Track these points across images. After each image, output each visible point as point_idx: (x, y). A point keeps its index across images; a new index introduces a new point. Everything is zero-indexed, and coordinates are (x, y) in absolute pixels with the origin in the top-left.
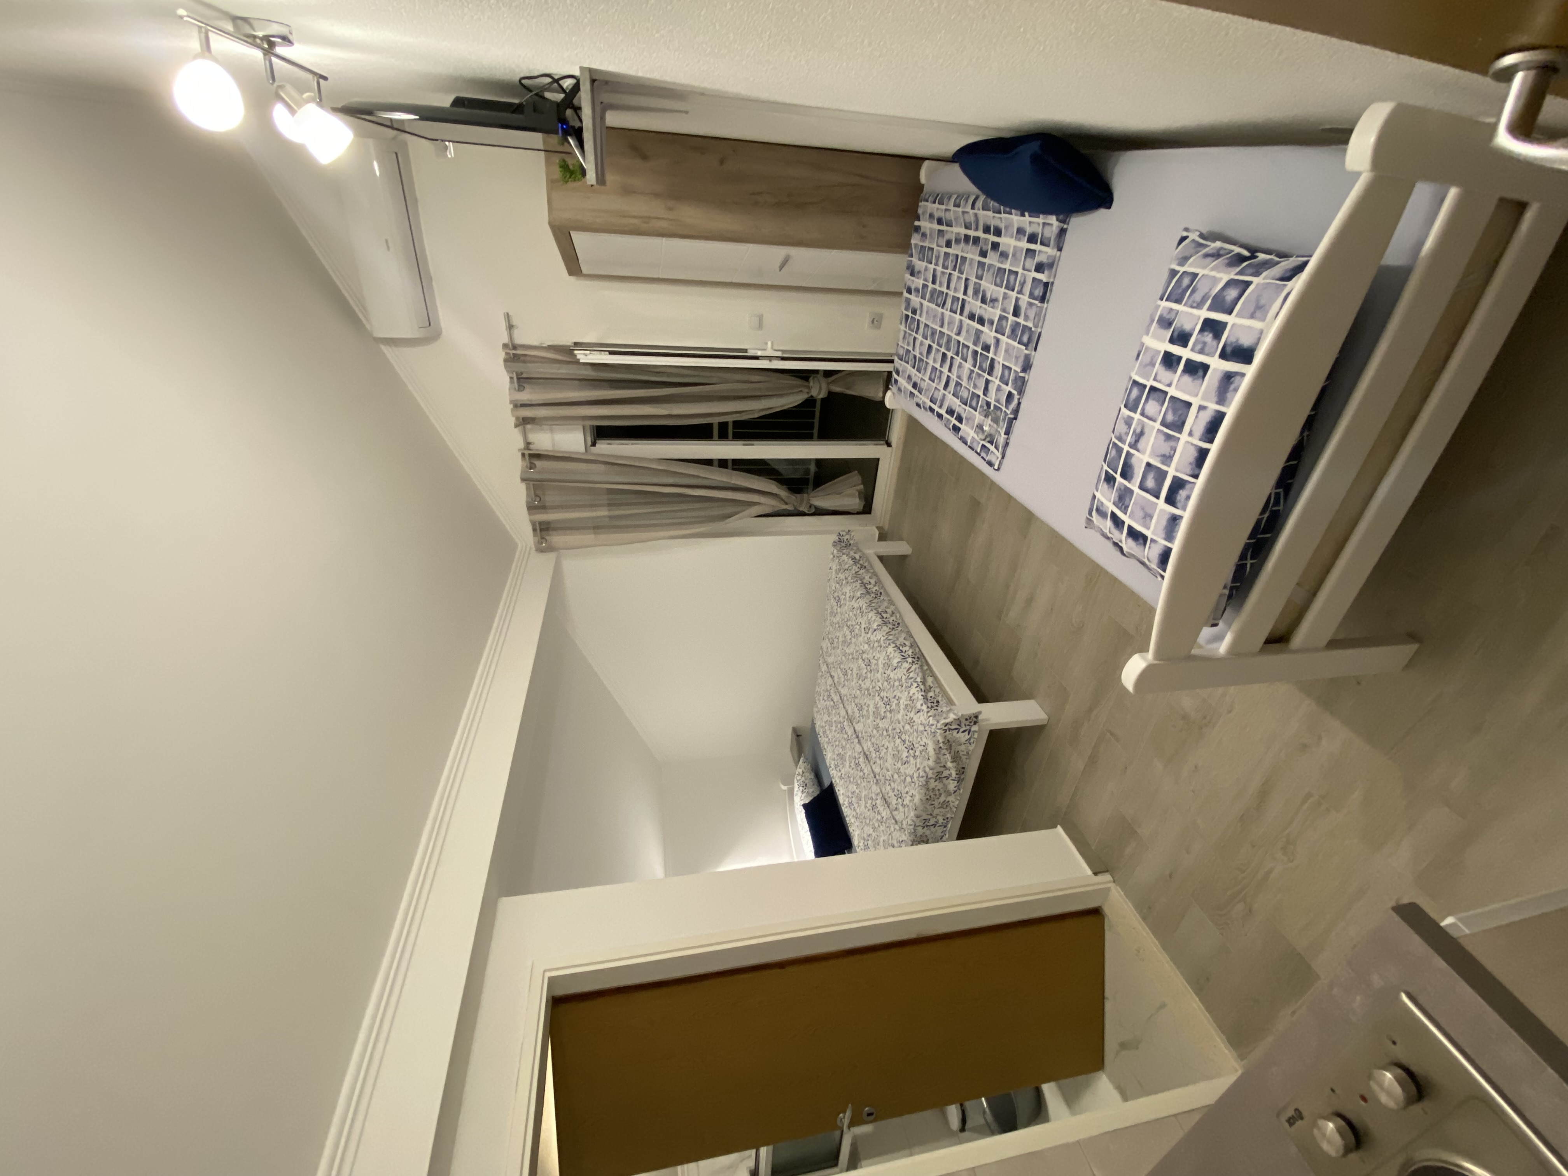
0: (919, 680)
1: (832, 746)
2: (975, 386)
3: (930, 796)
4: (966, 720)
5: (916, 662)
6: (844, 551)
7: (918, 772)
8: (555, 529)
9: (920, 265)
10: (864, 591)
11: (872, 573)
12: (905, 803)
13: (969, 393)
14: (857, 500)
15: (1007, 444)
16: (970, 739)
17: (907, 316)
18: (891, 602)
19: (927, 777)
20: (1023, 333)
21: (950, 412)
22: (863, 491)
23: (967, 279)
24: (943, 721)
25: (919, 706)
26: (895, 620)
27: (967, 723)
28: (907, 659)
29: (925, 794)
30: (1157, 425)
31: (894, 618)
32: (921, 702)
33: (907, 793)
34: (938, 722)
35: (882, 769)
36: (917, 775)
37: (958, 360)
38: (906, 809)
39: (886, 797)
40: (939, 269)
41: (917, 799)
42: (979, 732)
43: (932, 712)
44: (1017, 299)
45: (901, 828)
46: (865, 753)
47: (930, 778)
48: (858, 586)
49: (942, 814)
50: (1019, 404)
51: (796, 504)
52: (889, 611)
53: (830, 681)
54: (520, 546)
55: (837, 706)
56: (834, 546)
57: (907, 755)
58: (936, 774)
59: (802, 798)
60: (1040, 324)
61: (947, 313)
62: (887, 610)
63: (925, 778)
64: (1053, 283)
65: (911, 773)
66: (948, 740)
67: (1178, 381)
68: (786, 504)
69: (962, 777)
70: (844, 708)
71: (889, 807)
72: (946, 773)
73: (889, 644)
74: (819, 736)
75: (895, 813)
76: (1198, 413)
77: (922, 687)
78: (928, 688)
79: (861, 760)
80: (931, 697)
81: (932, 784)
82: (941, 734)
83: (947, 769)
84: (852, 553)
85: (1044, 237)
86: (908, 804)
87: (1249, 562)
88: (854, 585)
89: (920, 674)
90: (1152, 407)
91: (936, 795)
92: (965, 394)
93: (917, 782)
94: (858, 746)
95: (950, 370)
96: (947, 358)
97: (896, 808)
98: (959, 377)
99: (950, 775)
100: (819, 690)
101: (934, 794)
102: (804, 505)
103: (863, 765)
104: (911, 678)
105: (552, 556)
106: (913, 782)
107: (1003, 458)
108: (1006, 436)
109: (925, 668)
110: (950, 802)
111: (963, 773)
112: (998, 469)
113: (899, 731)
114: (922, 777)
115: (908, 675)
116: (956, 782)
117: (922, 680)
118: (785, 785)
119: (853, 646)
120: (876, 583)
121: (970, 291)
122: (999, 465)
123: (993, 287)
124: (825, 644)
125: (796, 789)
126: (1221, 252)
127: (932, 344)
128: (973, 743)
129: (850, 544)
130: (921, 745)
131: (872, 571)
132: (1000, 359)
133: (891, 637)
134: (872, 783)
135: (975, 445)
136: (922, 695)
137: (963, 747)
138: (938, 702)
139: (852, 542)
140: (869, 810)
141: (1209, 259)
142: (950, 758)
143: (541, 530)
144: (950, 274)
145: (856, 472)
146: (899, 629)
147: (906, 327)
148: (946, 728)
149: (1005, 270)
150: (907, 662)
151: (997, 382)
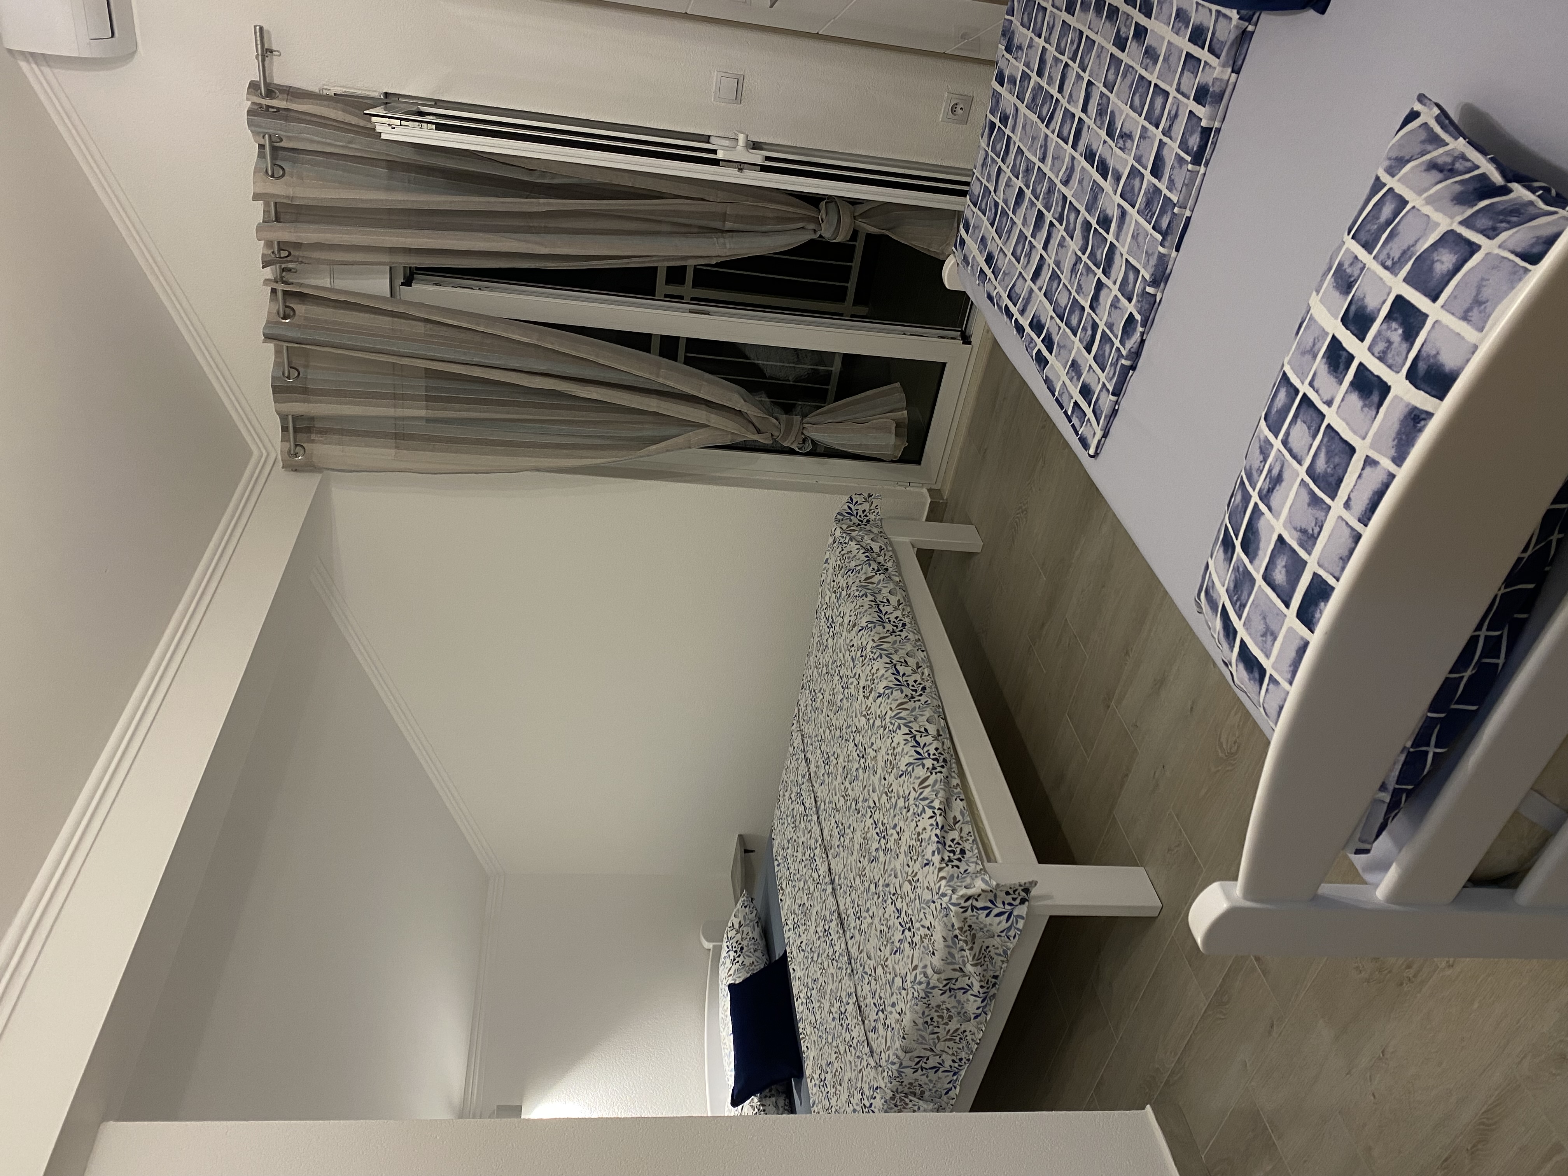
0: (936, 804)
1: (794, 886)
2: (1079, 290)
3: (932, 1019)
4: (1008, 893)
5: (939, 769)
6: (854, 534)
7: (914, 972)
8: (323, 432)
9: (1023, 35)
10: (875, 617)
11: (897, 584)
12: (888, 1022)
13: (1069, 299)
14: (892, 439)
15: (1114, 412)
16: (1009, 929)
17: (992, 125)
18: (921, 645)
19: (928, 983)
20: (1162, 212)
21: (1037, 326)
22: (906, 422)
23: (1090, 83)
24: (962, 892)
25: (929, 856)
26: (919, 680)
27: (1009, 899)
28: (924, 761)
29: (923, 1013)
30: (1302, 471)
31: (917, 677)
32: (934, 847)
33: (893, 1005)
34: (954, 891)
35: (861, 953)
36: (913, 979)
37: (1060, 231)
38: (889, 1034)
39: (862, 1004)
40: (1052, 50)
41: (907, 1020)
42: (1028, 918)
43: (948, 871)
44: (1161, 144)
45: (878, 1065)
46: (839, 914)
47: (934, 988)
48: (866, 607)
49: (950, 1052)
50: (1143, 342)
51: (776, 434)
52: (911, 661)
53: (803, 768)
54: (256, 453)
55: (809, 818)
56: (838, 521)
57: (902, 937)
58: (945, 982)
59: (731, 972)
60: (1190, 203)
61: (1054, 137)
62: (908, 659)
63: (924, 986)
64: (1218, 130)
65: (903, 973)
66: (970, 926)
67: (1343, 400)
68: (759, 432)
69: (991, 994)
70: (820, 823)
71: (863, 1022)
72: (963, 982)
73: (899, 727)
74: (776, 863)
75: (871, 1035)
76: (1363, 469)
77: (940, 819)
78: (951, 822)
79: (833, 925)
80: (953, 840)
81: (937, 997)
82: (956, 913)
83: (965, 976)
84: (867, 540)
85: (1215, 40)
86: (893, 1025)
87: (1432, 751)
88: (860, 602)
89: (941, 794)
90: (1300, 433)
91: (941, 1017)
92: (1063, 300)
93: (911, 991)
94: (831, 900)
95: (1045, 248)
96: (1044, 222)
97: (875, 1027)
98: (1058, 263)
99: (970, 986)
100: (786, 779)
101: (939, 1017)
102: (792, 438)
103: (835, 937)
104: (924, 799)
105: (311, 482)
106: (904, 989)
107: (1105, 436)
108: (1114, 398)
109: (955, 781)
110: (967, 1033)
111: (994, 985)
112: (1096, 455)
113: (893, 891)
114: (920, 983)
115: (920, 791)
116: (980, 1000)
117: (942, 807)
118: (708, 940)
119: (842, 715)
120: (899, 604)
121: (1093, 108)
122: (1097, 448)
123: (1127, 109)
124: (804, 699)
125: (724, 954)
126: (1458, 166)
127: (1024, 188)
128: (1014, 937)
129: (868, 521)
130: (923, 926)
131: (897, 579)
132: (1123, 249)
133: (903, 714)
134: (844, 971)
135: (1064, 400)
136: (936, 835)
137: (997, 941)
138: (963, 852)
139: (872, 517)
140: (834, 1019)
141: (1436, 175)
142: (970, 958)
143: (296, 431)
144: (1067, 65)
145: (898, 385)
146: (923, 699)
147: (988, 146)
148: (967, 904)
149: (1150, 82)
150: (924, 766)
151: (1115, 290)
